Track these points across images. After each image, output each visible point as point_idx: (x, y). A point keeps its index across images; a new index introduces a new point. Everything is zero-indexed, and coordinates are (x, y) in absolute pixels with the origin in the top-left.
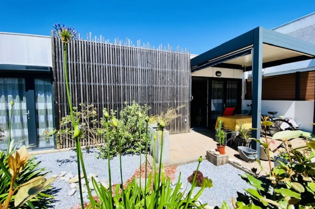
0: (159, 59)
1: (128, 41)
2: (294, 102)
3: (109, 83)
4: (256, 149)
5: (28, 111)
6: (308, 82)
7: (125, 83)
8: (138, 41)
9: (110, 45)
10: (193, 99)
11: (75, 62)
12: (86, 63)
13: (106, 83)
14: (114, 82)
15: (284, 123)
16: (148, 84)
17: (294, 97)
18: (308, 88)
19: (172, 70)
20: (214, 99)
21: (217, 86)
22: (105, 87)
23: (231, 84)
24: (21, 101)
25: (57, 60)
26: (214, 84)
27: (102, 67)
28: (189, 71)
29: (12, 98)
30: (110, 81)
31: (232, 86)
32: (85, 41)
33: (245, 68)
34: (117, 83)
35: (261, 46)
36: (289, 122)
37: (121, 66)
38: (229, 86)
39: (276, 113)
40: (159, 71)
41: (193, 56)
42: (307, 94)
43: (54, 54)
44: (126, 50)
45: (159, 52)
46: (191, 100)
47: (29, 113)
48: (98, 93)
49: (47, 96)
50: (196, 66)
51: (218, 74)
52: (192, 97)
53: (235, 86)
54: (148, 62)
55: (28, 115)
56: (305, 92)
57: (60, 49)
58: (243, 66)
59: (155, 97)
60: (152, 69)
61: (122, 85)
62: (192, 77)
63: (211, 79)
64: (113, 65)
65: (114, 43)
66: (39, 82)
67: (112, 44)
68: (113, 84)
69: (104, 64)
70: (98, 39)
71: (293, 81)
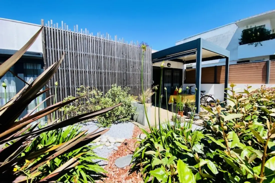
0: (130, 52)
1: (108, 35)
2: (214, 85)
3: (93, 69)
4: (198, 113)
6: (222, 72)
7: (105, 70)
8: (115, 36)
9: (93, 37)
10: (153, 83)
11: (63, 50)
12: (73, 51)
13: (91, 69)
14: (97, 69)
15: (209, 98)
16: (123, 71)
17: (213, 82)
18: (221, 76)
19: (140, 61)
20: (166, 83)
21: (168, 74)
22: (90, 72)
23: (176, 72)
24: (9, 85)
25: (47, 47)
26: (166, 72)
27: (87, 56)
28: (151, 62)
30: (94, 68)
31: (176, 74)
32: (73, 32)
33: (185, 62)
34: (99, 69)
35: (201, 50)
36: (212, 97)
37: (103, 55)
38: (175, 74)
39: (205, 91)
40: (130, 61)
41: (153, 51)
42: (221, 79)
43: (45, 42)
44: (106, 43)
45: (130, 46)
46: (152, 83)
48: (84, 77)
50: (157, 59)
51: (169, 65)
52: (153, 82)
53: (178, 74)
54: (123, 53)
56: (220, 79)
57: (50, 38)
58: (183, 60)
59: (128, 81)
60: (126, 59)
61: (103, 71)
62: (153, 67)
63: (165, 69)
64: (96, 54)
65: (96, 36)
67: (95, 37)
68: (96, 71)
69: (89, 53)
70: (84, 32)
71: (213, 72)
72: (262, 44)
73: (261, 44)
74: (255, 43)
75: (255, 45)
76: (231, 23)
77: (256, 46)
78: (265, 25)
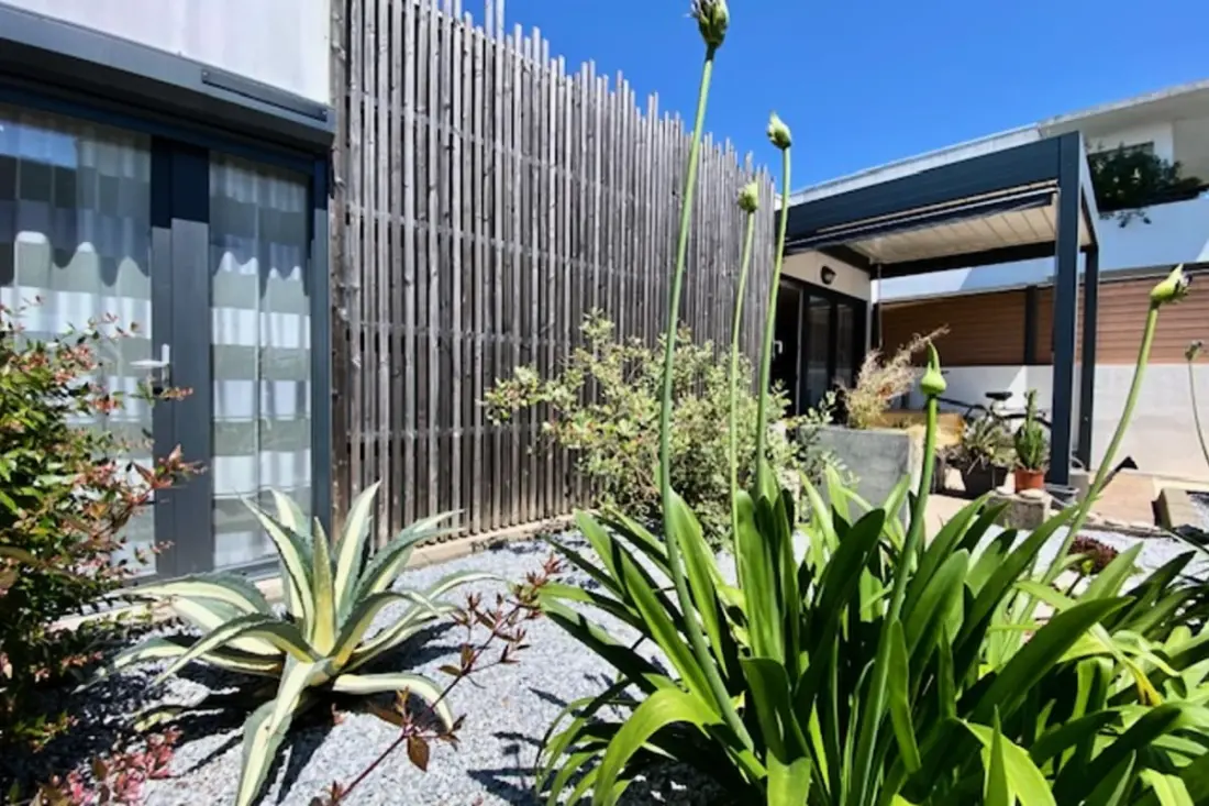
1: (622, 87)
2: (1024, 369)
4: (1065, 482)
5: (166, 349)
8: (651, 98)
9: (565, 85)
10: (781, 350)
11: (433, 122)
12: (478, 139)
13: (547, 249)
14: (575, 253)
17: (1020, 356)
23: (843, 314)
25: (355, 85)
27: (536, 175)
29: (47, 250)
32: (480, 36)
33: (879, 268)
34: (582, 256)
37: (598, 187)
39: (1009, 395)
43: (343, 53)
46: (774, 355)
47: (166, 361)
49: (273, 273)
51: (826, 277)
52: (777, 346)
53: (850, 323)
54: (676, 191)
55: (164, 376)
57: (370, 34)
58: (872, 262)
61: (597, 267)
64: (573, 176)
65: (579, 79)
66: (234, 186)
67: (573, 83)
68: (570, 261)
69: (544, 163)
70: (527, 44)
71: (1018, 313)
72: (1151, 218)
73: (1146, 216)
74: (1117, 213)
75: (1119, 222)
76: (985, 138)
77: (1123, 225)
78: (1151, 144)
